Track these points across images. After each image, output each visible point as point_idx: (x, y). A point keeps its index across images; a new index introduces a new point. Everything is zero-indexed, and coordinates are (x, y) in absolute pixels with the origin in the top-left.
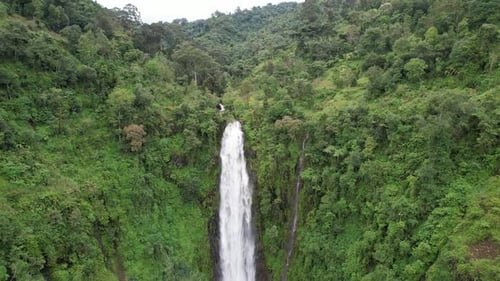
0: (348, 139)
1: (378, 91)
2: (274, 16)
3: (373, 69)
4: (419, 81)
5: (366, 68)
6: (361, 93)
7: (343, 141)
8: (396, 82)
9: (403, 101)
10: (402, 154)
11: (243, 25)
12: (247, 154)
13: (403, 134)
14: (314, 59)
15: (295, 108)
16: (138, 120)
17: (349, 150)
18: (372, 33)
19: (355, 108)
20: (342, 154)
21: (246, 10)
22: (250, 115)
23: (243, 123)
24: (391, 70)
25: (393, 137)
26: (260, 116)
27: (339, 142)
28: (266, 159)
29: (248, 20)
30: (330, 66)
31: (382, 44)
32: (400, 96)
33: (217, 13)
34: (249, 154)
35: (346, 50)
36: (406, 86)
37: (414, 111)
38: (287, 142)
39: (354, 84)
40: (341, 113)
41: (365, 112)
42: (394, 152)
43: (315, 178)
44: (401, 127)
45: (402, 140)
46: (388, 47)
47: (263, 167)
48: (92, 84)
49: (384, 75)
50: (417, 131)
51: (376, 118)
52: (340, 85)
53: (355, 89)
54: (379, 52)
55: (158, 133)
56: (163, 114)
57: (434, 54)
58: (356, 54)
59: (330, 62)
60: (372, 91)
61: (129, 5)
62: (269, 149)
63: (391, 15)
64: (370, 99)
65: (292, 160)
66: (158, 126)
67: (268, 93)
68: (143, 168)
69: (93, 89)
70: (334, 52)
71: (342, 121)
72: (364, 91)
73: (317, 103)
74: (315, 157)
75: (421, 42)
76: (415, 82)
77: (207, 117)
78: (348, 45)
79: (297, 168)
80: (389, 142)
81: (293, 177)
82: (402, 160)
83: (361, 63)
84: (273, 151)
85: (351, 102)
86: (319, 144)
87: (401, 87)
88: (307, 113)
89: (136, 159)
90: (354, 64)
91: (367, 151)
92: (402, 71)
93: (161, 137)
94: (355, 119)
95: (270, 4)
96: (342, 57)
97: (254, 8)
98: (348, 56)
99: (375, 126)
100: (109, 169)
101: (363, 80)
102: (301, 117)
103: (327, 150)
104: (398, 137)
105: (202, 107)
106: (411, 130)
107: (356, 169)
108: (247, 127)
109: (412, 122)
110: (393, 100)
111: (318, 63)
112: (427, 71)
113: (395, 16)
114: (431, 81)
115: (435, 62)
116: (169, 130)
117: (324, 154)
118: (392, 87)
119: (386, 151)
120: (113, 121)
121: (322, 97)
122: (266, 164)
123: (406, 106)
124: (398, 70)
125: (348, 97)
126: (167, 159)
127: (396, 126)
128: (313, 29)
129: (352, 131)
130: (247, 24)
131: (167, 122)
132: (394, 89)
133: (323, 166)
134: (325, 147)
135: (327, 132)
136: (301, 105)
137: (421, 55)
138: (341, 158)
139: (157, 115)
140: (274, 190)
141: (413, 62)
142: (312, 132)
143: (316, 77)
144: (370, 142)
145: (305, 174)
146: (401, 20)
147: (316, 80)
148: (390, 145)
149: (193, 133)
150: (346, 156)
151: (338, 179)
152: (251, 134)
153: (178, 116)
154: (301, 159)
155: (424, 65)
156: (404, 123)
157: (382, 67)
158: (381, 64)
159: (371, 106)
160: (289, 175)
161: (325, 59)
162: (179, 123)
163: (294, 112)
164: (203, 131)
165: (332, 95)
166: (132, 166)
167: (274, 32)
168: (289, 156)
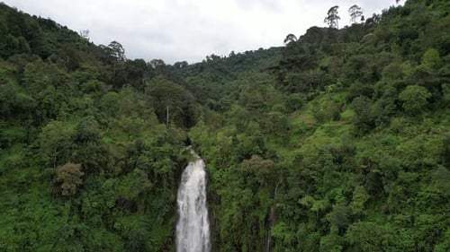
0: (330, 187)
1: (367, 126)
2: (263, 58)
3: (359, 100)
4: (421, 113)
5: (350, 100)
6: (346, 129)
7: (324, 189)
8: (390, 115)
9: (401, 139)
10: (408, 216)
11: (236, 67)
12: (210, 200)
13: (407, 184)
14: (293, 91)
15: (267, 146)
16: (76, 157)
17: (332, 201)
18: (355, 61)
19: (338, 146)
20: (322, 207)
21: (239, 54)
22: (216, 153)
23: (207, 162)
24: (381, 100)
25: (391, 188)
26: (228, 155)
27: (320, 189)
28: (231, 207)
29: (240, 62)
30: (309, 99)
31: (368, 73)
32: (396, 132)
33: (213, 56)
34: (213, 199)
35: (328, 82)
36: (402, 119)
37: (421, 152)
38: (256, 187)
39: (337, 118)
40: (321, 152)
41: (351, 152)
42: (395, 211)
43: (288, 237)
44: (402, 175)
45: (407, 193)
46: (376, 77)
47: (226, 217)
48: (30, 116)
49: (374, 108)
50: (428, 182)
51: (366, 161)
52: (320, 119)
53: (339, 124)
54: (365, 81)
55: (102, 173)
56: (113, 150)
57: (438, 80)
58: (339, 86)
59: (310, 94)
60: (359, 126)
61: (115, 42)
62: (234, 194)
63: (376, 45)
64: (356, 136)
65: (262, 209)
66: (104, 165)
67: (241, 129)
68: (75, 217)
69: (31, 121)
70: (315, 85)
71: (323, 162)
72: (348, 127)
73: (294, 140)
74: (288, 210)
75: (417, 67)
76: (415, 114)
77: (163, 154)
78: (330, 76)
79: (267, 221)
80: (387, 195)
81: (262, 232)
82: (410, 224)
83: (345, 95)
84: (239, 198)
85: (333, 139)
86: (293, 192)
87: (396, 122)
88: (281, 152)
89: (68, 204)
90: (336, 97)
91: (357, 206)
92: (396, 102)
93: (107, 177)
94: (339, 161)
95: (261, 49)
96: (323, 90)
97: (247, 52)
98: (330, 88)
99: (366, 172)
100: (28, 219)
101: (348, 113)
102: (274, 157)
103: (303, 201)
104: (399, 188)
105: (160, 143)
106: (418, 180)
107: (342, 231)
108: (211, 167)
109: (418, 168)
110: (388, 137)
111: (296, 96)
112: (431, 100)
113: (380, 46)
114: (437, 113)
115: (440, 89)
116: (118, 169)
117: (300, 206)
118: (385, 121)
119: (384, 207)
120: (46, 158)
121: (300, 132)
122: (231, 212)
123: (406, 145)
124: (391, 101)
125: (330, 133)
126: (110, 204)
127: (395, 174)
128: (293, 61)
129: (335, 176)
130: (240, 65)
131: (117, 160)
132: (387, 123)
133: (299, 220)
134: (301, 197)
135: (302, 178)
136: (276, 142)
137: (421, 81)
138: (321, 213)
139: (104, 152)
140: (241, 245)
141: (410, 89)
142: (286, 175)
143: (295, 110)
144: (360, 194)
145: (277, 230)
146: (388, 49)
147: (294, 114)
148: (389, 200)
149: (144, 174)
150: (329, 210)
151: (317, 242)
152: (216, 175)
153: (131, 153)
154: (272, 210)
155: (425, 94)
156: (406, 169)
157: (371, 97)
158: (368, 94)
159: (359, 144)
160: (258, 229)
161: (305, 91)
162: (131, 161)
163: (265, 151)
164: (156, 172)
165: (311, 130)
166: (60, 214)
167: (262, 71)
168: (258, 203)
